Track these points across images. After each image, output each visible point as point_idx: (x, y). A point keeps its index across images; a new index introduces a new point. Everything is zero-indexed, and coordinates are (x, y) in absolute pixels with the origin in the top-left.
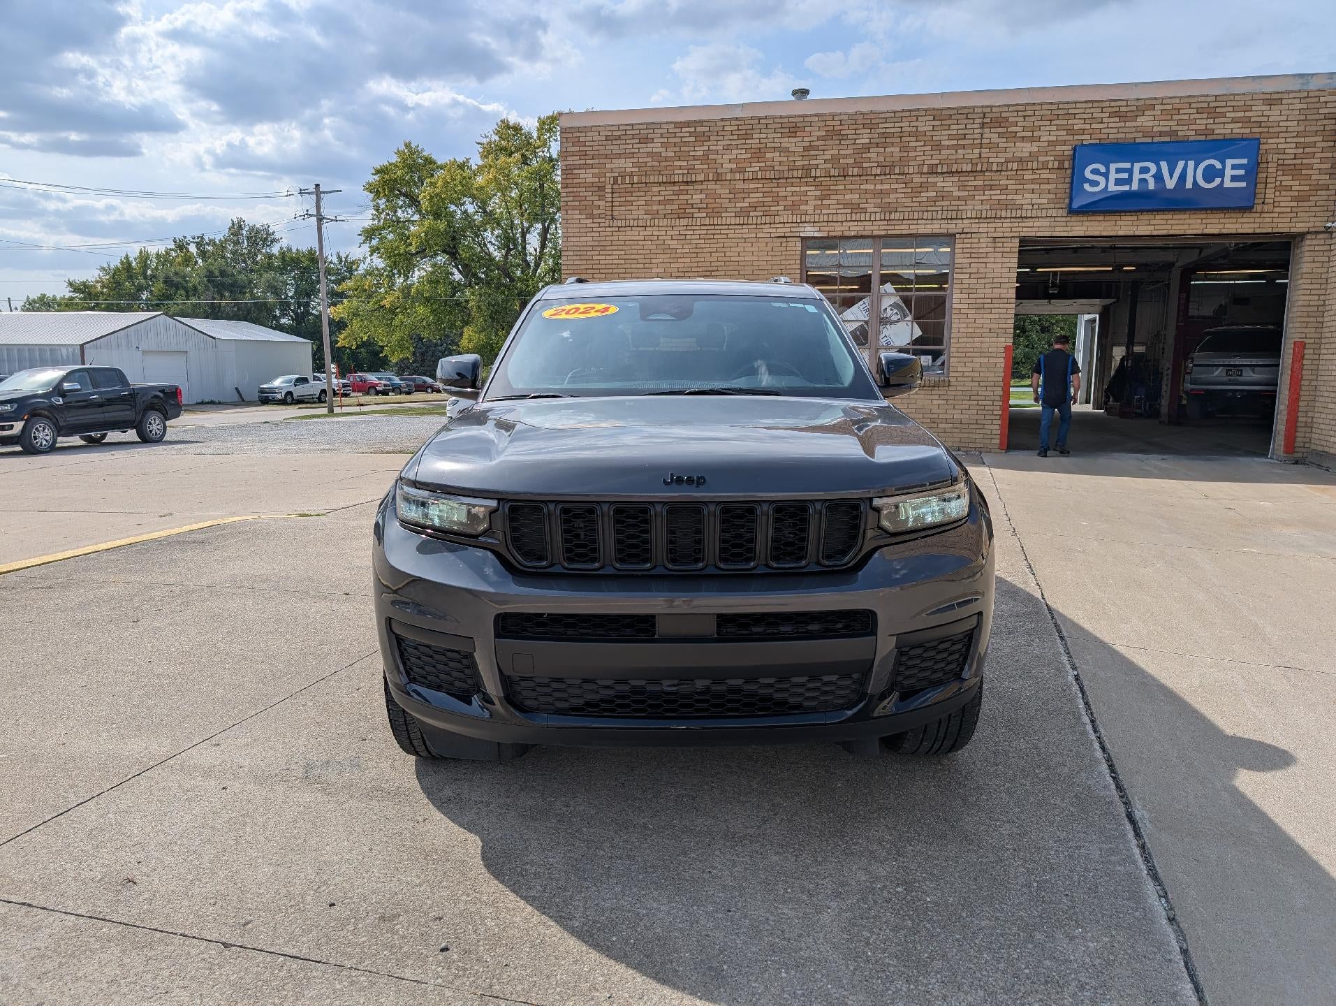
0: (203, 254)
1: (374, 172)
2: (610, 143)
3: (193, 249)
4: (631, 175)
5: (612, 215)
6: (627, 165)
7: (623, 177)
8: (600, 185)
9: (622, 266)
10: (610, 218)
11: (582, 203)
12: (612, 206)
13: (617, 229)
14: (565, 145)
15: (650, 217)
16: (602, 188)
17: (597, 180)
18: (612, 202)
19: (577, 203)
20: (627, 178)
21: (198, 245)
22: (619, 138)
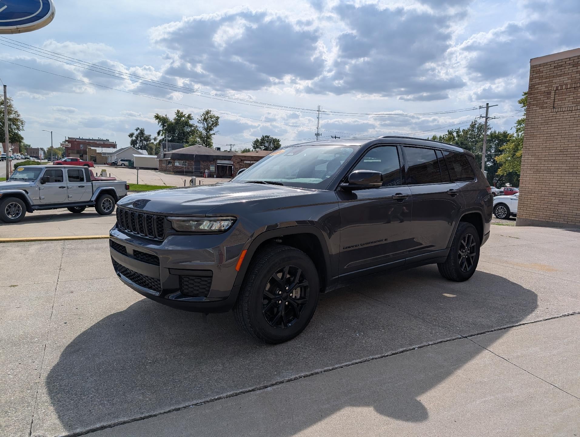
0: (458, 136)
1: (523, 94)
2: (556, 69)
3: (455, 134)
4: (566, 85)
5: (554, 106)
6: (565, 79)
7: (562, 86)
8: (548, 91)
9: (556, 132)
10: (552, 107)
11: (538, 102)
12: (554, 102)
13: (555, 113)
14: (532, 74)
15: (575, 105)
16: (549, 93)
17: (547, 89)
18: (554, 100)
19: (536, 102)
20: (564, 86)
21: (457, 132)
22: (561, 66)
